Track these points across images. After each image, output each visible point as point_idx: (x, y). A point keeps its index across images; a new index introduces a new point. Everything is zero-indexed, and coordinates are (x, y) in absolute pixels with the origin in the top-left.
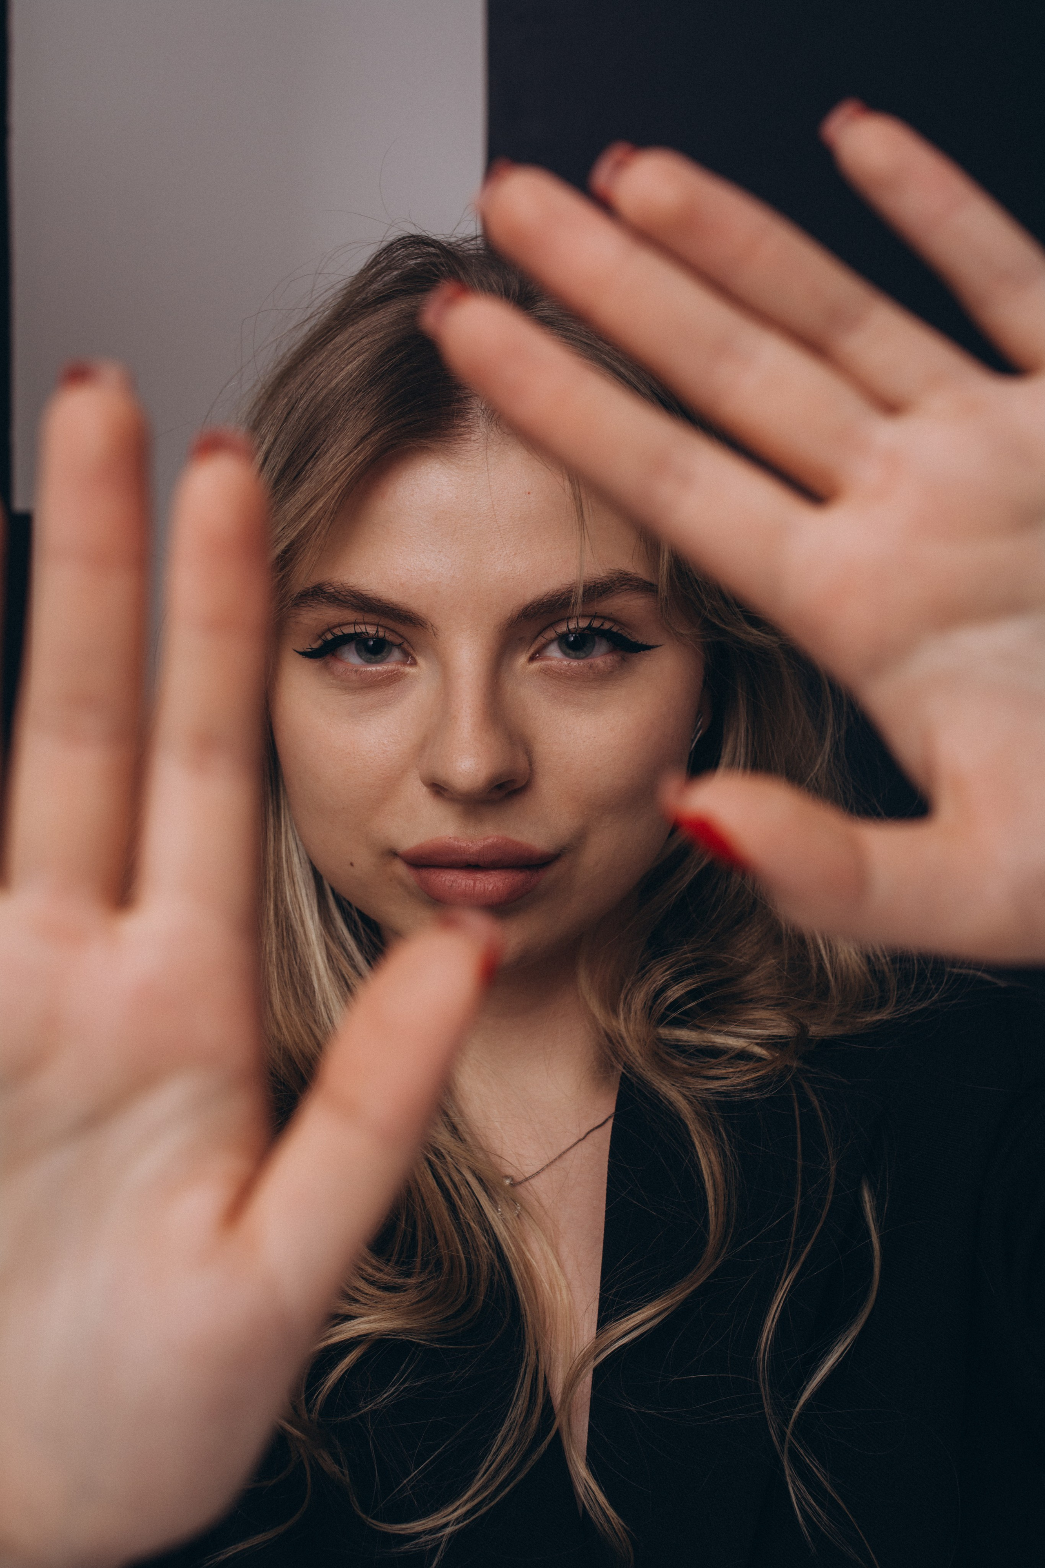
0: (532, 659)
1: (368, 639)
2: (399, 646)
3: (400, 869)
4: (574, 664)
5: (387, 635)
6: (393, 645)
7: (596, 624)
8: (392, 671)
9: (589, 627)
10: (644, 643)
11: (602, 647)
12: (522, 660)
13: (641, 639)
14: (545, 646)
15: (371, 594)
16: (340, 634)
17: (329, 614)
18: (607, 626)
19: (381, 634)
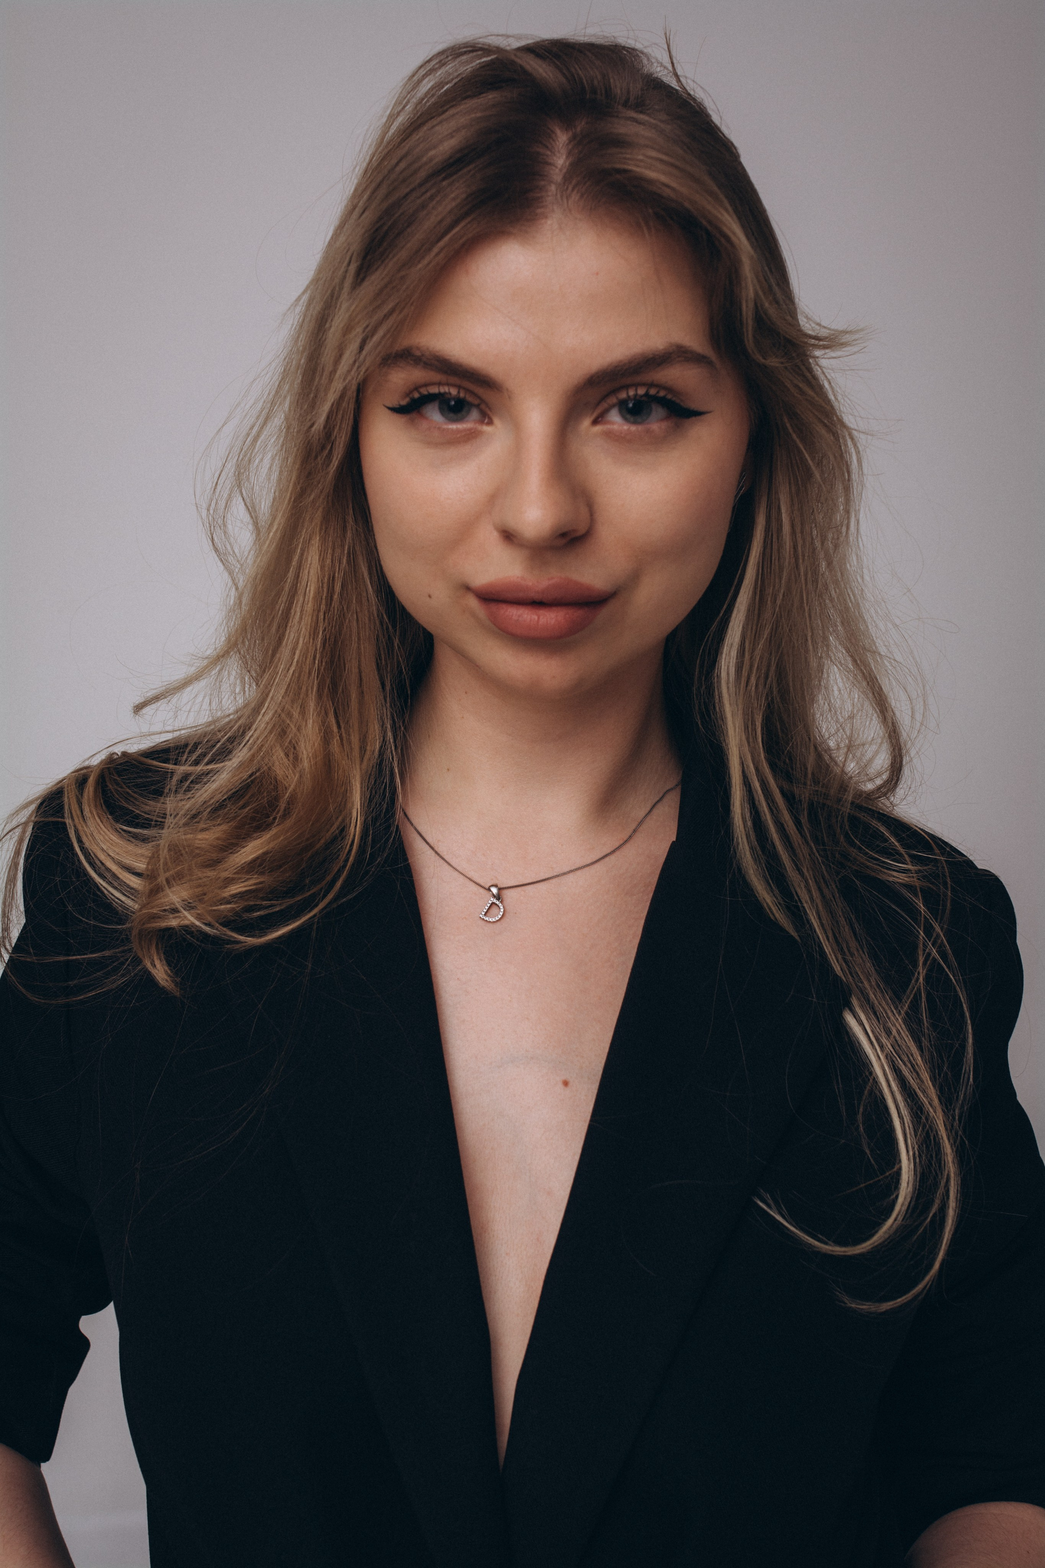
0: (595, 422)
1: (449, 400)
2: (478, 406)
3: (473, 602)
4: (633, 428)
5: (467, 396)
6: (471, 405)
7: (653, 392)
8: (470, 430)
9: (647, 394)
10: (695, 409)
11: (658, 412)
12: (586, 422)
13: (693, 406)
14: (606, 411)
15: (453, 360)
16: (426, 393)
17: (417, 375)
18: (662, 394)
19: (462, 395)
